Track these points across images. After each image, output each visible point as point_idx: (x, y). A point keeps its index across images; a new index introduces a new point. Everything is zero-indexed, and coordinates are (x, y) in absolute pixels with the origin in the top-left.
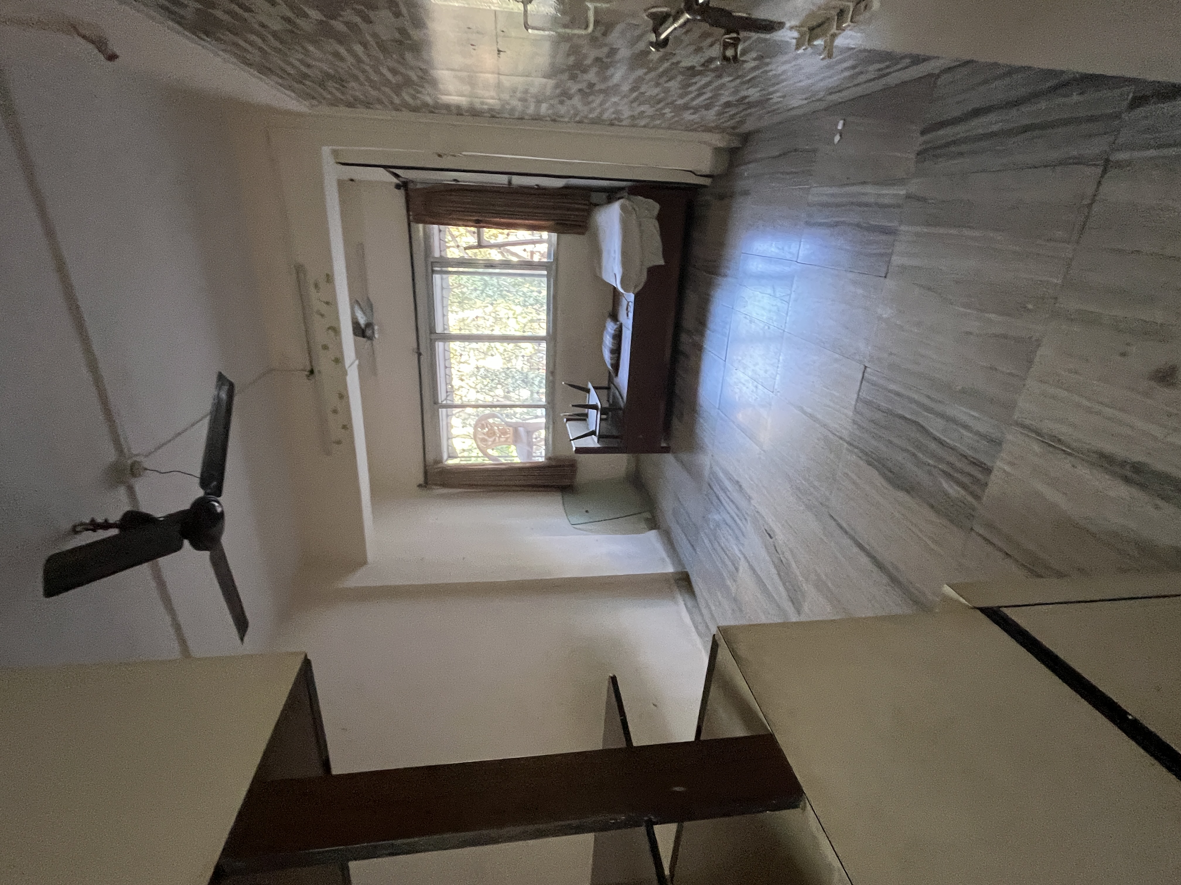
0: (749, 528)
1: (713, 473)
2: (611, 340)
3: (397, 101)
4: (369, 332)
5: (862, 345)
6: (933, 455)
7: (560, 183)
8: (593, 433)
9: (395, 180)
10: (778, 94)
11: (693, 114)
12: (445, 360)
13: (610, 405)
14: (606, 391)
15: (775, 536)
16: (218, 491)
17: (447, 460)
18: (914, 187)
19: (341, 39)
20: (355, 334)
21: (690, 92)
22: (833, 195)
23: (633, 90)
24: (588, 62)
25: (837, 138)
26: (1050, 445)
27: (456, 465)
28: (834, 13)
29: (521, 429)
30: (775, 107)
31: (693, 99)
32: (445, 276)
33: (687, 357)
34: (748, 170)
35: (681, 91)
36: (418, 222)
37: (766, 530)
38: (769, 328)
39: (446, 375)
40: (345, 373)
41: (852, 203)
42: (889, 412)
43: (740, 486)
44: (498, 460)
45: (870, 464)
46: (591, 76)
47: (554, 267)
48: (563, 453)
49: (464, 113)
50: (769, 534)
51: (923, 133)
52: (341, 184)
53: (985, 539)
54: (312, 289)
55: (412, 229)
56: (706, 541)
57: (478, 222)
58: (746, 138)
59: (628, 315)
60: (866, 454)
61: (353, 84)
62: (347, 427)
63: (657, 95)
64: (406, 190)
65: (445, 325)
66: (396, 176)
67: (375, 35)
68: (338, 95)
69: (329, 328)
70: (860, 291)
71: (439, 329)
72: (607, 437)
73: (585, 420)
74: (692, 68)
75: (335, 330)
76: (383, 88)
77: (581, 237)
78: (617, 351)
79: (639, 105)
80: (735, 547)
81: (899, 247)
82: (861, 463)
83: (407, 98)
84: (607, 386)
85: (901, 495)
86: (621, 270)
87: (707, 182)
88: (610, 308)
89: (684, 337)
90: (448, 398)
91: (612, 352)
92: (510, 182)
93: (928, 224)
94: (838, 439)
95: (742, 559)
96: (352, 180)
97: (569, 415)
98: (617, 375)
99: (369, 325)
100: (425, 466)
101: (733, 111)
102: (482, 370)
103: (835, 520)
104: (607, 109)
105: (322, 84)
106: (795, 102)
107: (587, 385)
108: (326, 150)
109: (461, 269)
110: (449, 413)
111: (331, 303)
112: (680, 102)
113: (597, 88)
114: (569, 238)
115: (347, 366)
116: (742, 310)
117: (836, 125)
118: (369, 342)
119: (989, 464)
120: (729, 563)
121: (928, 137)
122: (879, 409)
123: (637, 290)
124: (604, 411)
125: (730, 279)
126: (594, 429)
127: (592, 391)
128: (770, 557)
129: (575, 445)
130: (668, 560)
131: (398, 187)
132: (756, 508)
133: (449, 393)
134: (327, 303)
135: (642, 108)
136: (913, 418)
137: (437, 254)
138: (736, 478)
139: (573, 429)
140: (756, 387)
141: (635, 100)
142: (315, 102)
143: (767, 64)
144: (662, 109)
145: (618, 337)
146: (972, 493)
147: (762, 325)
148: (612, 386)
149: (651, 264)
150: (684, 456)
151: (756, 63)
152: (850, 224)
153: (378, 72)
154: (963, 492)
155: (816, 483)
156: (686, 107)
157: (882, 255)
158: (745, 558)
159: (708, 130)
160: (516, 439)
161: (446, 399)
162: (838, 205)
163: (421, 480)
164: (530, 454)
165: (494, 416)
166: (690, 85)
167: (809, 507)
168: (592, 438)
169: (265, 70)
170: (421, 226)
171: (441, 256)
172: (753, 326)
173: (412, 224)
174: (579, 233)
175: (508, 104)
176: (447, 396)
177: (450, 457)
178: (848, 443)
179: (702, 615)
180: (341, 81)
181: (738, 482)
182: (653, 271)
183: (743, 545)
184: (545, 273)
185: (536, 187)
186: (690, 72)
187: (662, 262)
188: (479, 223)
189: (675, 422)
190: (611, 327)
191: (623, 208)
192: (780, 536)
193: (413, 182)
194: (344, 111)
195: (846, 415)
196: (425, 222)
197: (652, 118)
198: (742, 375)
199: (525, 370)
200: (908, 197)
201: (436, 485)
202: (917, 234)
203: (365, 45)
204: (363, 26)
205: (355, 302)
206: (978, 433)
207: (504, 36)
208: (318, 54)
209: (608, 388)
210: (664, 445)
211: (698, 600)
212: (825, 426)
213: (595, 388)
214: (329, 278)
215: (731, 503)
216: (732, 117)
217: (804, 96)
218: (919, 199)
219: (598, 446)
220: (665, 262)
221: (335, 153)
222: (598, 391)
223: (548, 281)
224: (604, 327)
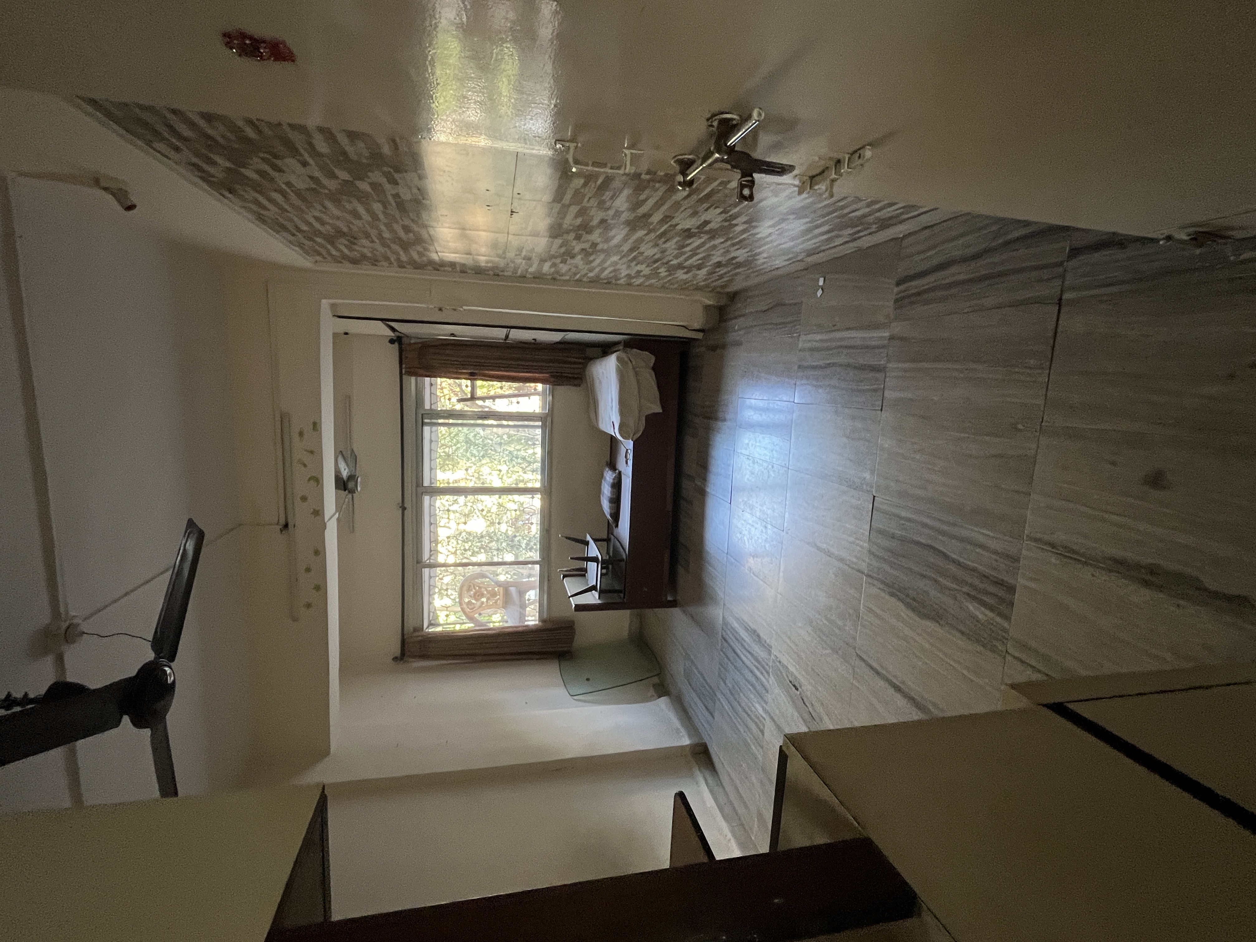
0: (771, 681)
1: (725, 623)
2: (610, 489)
3: (404, 258)
4: (351, 485)
5: (867, 475)
6: (955, 579)
7: (557, 337)
8: (594, 588)
9: (390, 333)
10: (765, 255)
11: (686, 273)
12: (430, 516)
13: (610, 557)
14: (605, 543)
15: (801, 687)
16: (172, 657)
17: (428, 627)
18: (897, 328)
19: (364, 198)
20: (337, 487)
21: (685, 253)
22: (822, 341)
23: (632, 250)
24: (595, 222)
25: (820, 292)
26: (1066, 557)
27: (439, 633)
28: (832, 164)
29: (513, 589)
30: (761, 267)
31: (686, 260)
32: (434, 428)
33: (690, 503)
34: (737, 323)
35: (676, 252)
36: (411, 374)
37: (791, 682)
38: (773, 467)
39: (430, 531)
40: (324, 527)
41: (841, 347)
42: (903, 540)
43: (758, 636)
44: (486, 625)
45: (892, 595)
46: (595, 236)
47: (549, 419)
48: (559, 613)
49: (469, 271)
50: (794, 686)
51: (898, 284)
52: (335, 335)
53: (1022, 662)
54: (296, 438)
55: (404, 381)
56: (724, 702)
57: (472, 374)
58: (733, 297)
59: (627, 463)
60: (887, 585)
61: (364, 242)
62: (321, 588)
63: (654, 255)
64: (400, 344)
65: (432, 479)
66: (393, 329)
67: (396, 196)
68: (346, 251)
69: (309, 480)
70: (859, 425)
71: (426, 483)
72: (610, 591)
73: (584, 575)
74: (689, 230)
75: (317, 480)
76: (393, 246)
77: (578, 389)
78: (616, 501)
79: (637, 265)
80: (757, 706)
81: (889, 383)
82: (883, 594)
83: (415, 256)
84: (605, 537)
85: (930, 625)
86: (619, 418)
87: (700, 336)
88: (608, 458)
89: (686, 484)
90: (432, 558)
91: (611, 501)
92: (507, 337)
93: (913, 361)
94: (855, 572)
95: (768, 719)
96: (346, 334)
97: (566, 571)
98: (617, 526)
99: (352, 477)
100: (403, 635)
101: (723, 271)
102: (464, 534)
103: (864, 660)
104: (606, 269)
105: (331, 240)
106: (779, 262)
107: (586, 537)
108: (325, 303)
109: (451, 421)
110: (432, 575)
111: (315, 452)
112: (675, 262)
113: (599, 247)
114: (564, 391)
115: (326, 519)
116: (743, 451)
117: (818, 281)
118: (350, 496)
119: (1012, 581)
120: (753, 726)
121: (902, 287)
122: (893, 537)
123: (635, 437)
124: (605, 564)
125: (728, 423)
126: (594, 583)
127: (591, 542)
128: (799, 712)
129: (573, 601)
130: (682, 730)
131: (392, 341)
132: (777, 658)
133: (434, 552)
134: (312, 452)
135: (639, 267)
136: (930, 542)
137: (427, 406)
138: (753, 626)
139: (571, 586)
140: (766, 527)
141: (634, 258)
142: (318, 258)
143: (755, 227)
144: (658, 268)
145: (617, 486)
146: (1000, 615)
147: (765, 465)
148: (612, 537)
149: (650, 412)
150: (692, 609)
151: (745, 226)
152: (841, 365)
153: (392, 230)
154: (990, 614)
155: (840, 623)
156: (680, 266)
157: (875, 390)
158: (772, 718)
159: (698, 288)
160: (507, 600)
161: (429, 559)
162: (828, 349)
163: (397, 652)
164: (522, 616)
165: (483, 576)
166: (683, 247)
167: (835, 651)
168: (592, 594)
169: (279, 227)
170: (413, 379)
171: (431, 409)
172: (756, 466)
173: (404, 377)
174: (575, 385)
175: (513, 262)
176: (431, 556)
177: (431, 624)
178: (868, 576)
179: (726, 794)
180: (353, 240)
181: (755, 631)
182: (651, 419)
183: (766, 703)
184: (540, 423)
185: (533, 341)
186: (687, 234)
187: (659, 410)
188: (472, 376)
189: (681, 570)
190: (609, 476)
191: (619, 359)
192: (807, 688)
193: (408, 336)
194: (347, 268)
195: (861, 546)
196: (416, 375)
197: (647, 277)
198: (749, 516)
199: (510, 533)
200: (892, 338)
201: (414, 657)
202: (905, 370)
203: (385, 205)
204: (387, 186)
205: (340, 453)
206: (995, 552)
207: (520, 199)
208: (336, 212)
209: (608, 540)
210: (669, 598)
211: (721, 777)
212: (842, 560)
213: (595, 540)
214: (316, 426)
215: (748, 654)
216: (721, 277)
217: (787, 258)
218: (901, 339)
219: (599, 602)
220: (663, 411)
221: (333, 306)
222: (598, 543)
223: (544, 433)
224: (602, 476)
